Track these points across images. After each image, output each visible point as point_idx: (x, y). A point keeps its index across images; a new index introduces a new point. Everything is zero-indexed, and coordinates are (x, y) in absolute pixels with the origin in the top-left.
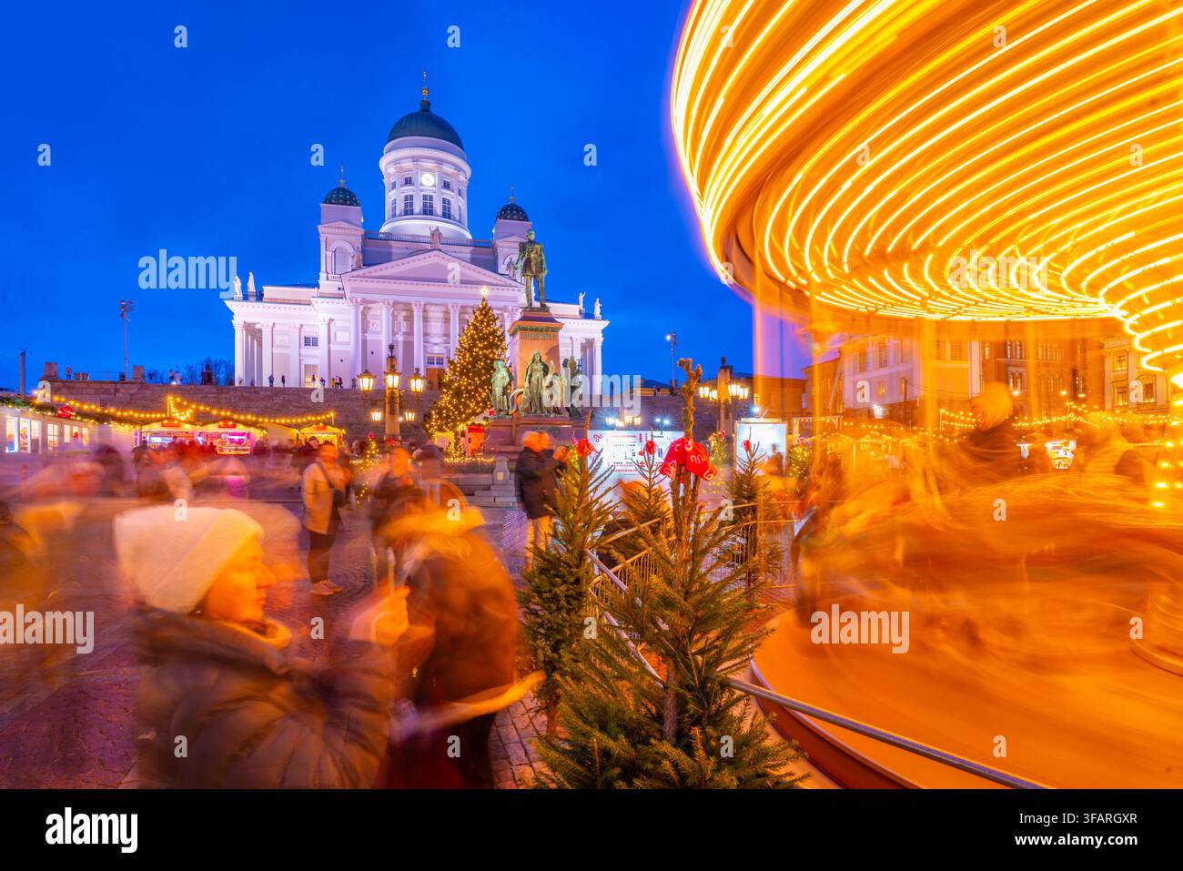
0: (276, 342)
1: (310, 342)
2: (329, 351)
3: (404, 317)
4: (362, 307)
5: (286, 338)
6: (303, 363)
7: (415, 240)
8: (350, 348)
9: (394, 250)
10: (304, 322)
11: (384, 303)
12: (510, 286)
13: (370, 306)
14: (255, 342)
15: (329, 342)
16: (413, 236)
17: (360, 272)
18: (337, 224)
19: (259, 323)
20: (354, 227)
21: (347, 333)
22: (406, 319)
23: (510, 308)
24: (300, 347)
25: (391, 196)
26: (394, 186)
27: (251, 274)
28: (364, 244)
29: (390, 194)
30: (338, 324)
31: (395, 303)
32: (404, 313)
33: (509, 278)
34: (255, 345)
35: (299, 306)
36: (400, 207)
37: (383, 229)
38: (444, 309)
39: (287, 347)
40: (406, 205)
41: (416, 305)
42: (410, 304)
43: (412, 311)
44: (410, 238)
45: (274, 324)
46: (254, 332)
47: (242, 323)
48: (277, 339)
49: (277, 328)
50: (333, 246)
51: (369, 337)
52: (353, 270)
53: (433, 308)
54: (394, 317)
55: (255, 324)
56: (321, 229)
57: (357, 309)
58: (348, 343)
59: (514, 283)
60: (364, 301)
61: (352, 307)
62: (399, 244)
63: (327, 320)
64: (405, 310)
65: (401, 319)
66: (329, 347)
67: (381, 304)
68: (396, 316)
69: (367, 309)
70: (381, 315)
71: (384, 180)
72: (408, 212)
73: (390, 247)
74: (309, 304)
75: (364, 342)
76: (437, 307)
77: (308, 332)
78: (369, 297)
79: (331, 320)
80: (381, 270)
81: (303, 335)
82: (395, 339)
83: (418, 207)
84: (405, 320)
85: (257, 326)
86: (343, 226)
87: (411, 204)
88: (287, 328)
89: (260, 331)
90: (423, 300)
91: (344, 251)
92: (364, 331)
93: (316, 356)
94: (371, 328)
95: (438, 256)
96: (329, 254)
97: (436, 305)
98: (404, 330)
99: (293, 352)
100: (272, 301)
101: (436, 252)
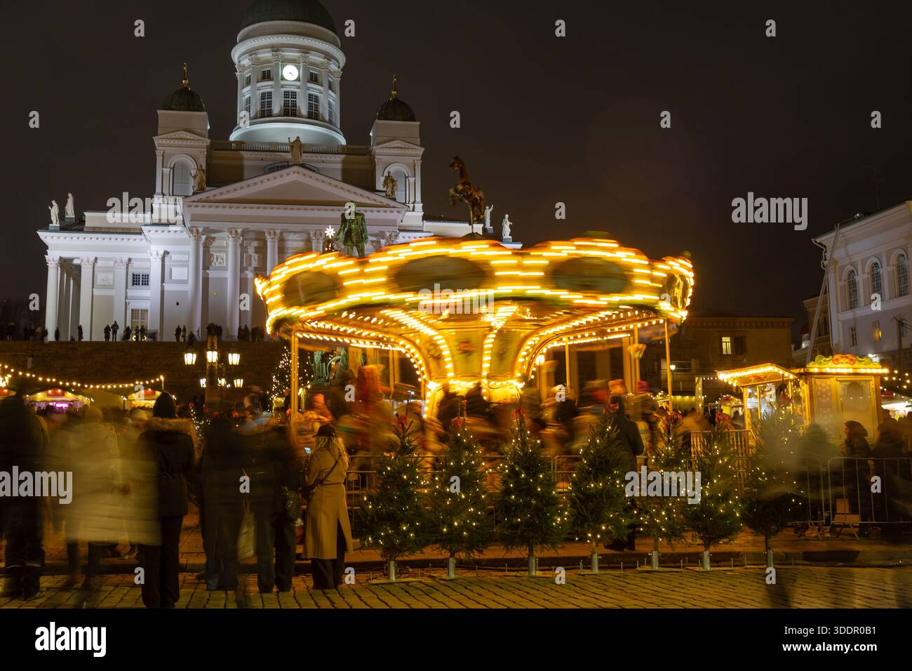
0: (98, 281)
1: (140, 280)
2: (162, 292)
3: (256, 248)
4: (204, 237)
5: (111, 276)
6: (130, 307)
7: (273, 148)
8: (189, 288)
9: (246, 163)
10: (132, 256)
11: (231, 232)
12: (388, 206)
13: (213, 235)
14: (72, 281)
15: (163, 281)
16: (270, 144)
17: (203, 196)
18: (177, 135)
19: (78, 258)
20: (197, 137)
21: (186, 269)
22: (257, 250)
23: (388, 234)
24: (127, 288)
25: (245, 93)
26: (248, 82)
27: (70, 195)
28: (209, 157)
29: (245, 90)
30: (174, 257)
31: (244, 232)
32: (255, 244)
33: (387, 196)
34: (72, 284)
35: (128, 236)
36: (256, 107)
37: (234, 137)
38: (305, 237)
39: (111, 287)
40: (263, 104)
41: (270, 234)
42: (264, 233)
43: (265, 242)
44: (267, 147)
45: (96, 259)
46: (70, 269)
47: (57, 258)
48: (100, 277)
49: (99, 263)
50: (173, 161)
51: (212, 274)
52: (194, 194)
53: (292, 236)
54: (244, 249)
55: (72, 260)
56: (157, 141)
57: (197, 240)
58: (185, 282)
59: (392, 203)
60: (207, 231)
61: (192, 238)
62: (253, 155)
63: (161, 252)
64: (256, 240)
65: (251, 251)
66: (162, 287)
67: (227, 234)
68: (246, 248)
69: (209, 241)
70: (227, 247)
71: (237, 74)
72: (265, 113)
73: (242, 158)
74: (140, 232)
75: (206, 280)
76: (297, 235)
77: (137, 268)
78: (213, 225)
79: (166, 253)
80: (228, 192)
81: (131, 271)
82: (243, 276)
83: (277, 107)
84: (256, 252)
85: (76, 262)
86: (184, 136)
87: (270, 104)
88: (112, 263)
89: (79, 267)
90: (278, 228)
91: (184, 167)
92: (206, 267)
93: (146, 298)
94: (215, 263)
95: (298, 173)
96: (166, 171)
97: (295, 232)
98: (255, 264)
99: (118, 293)
100: (95, 230)
101: (296, 168)
